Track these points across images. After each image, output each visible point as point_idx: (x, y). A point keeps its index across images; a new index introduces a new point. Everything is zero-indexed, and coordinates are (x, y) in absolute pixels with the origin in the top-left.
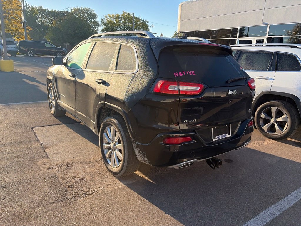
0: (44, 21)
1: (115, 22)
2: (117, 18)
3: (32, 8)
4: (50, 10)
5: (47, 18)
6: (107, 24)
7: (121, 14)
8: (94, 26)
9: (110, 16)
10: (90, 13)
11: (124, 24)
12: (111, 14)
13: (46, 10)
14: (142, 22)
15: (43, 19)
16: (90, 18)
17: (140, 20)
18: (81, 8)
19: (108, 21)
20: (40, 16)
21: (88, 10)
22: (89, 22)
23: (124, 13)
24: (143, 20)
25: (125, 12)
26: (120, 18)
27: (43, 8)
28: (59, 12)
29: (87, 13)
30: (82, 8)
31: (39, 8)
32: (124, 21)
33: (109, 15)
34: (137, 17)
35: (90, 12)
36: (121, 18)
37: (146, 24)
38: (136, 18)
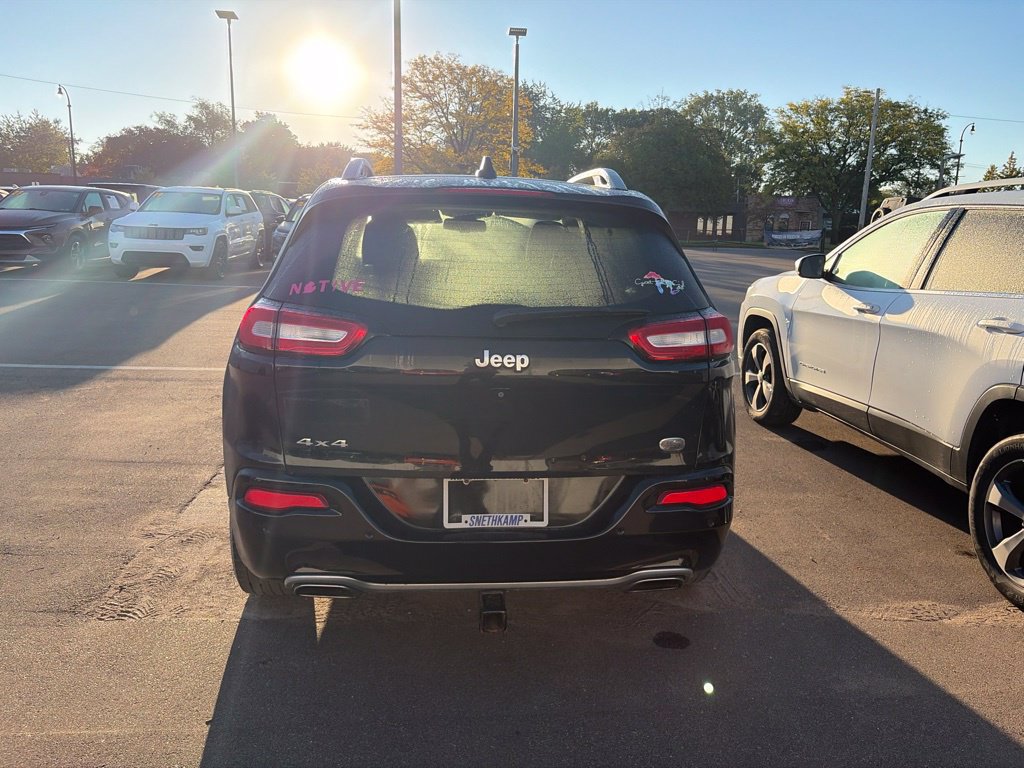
0: (598, 145)
1: (811, 126)
2: (823, 111)
3: (569, 110)
4: (618, 111)
5: (608, 133)
6: (782, 135)
7: (836, 96)
8: (753, 147)
9: (796, 110)
10: (745, 105)
11: (847, 133)
12: (798, 102)
13: (607, 111)
14: (920, 118)
15: (597, 140)
16: (742, 124)
17: (910, 111)
18: (715, 94)
19: (786, 126)
20: (589, 131)
21: (739, 96)
22: (739, 135)
23: (848, 93)
24: (926, 111)
25: (852, 88)
26: (831, 110)
27: (600, 108)
28: (643, 114)
29: (734, 106)
30: (719, 91)
31: (588, 107)
32: (844, 119)
33: (791, 105)
34: (902, 101)
35: (745, 101)
36: (837, 109)
37: (937, 122)
38: (897, 106)
